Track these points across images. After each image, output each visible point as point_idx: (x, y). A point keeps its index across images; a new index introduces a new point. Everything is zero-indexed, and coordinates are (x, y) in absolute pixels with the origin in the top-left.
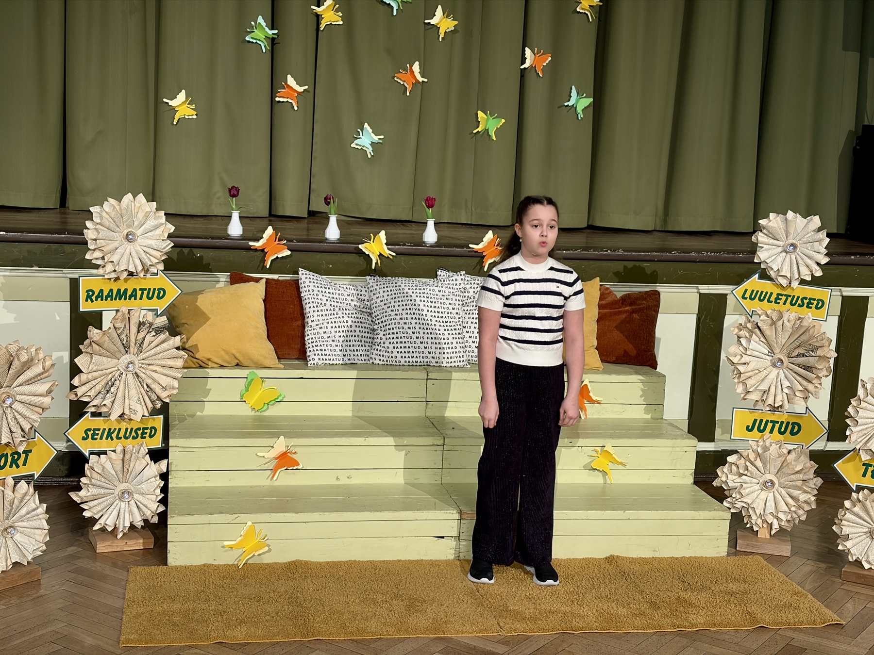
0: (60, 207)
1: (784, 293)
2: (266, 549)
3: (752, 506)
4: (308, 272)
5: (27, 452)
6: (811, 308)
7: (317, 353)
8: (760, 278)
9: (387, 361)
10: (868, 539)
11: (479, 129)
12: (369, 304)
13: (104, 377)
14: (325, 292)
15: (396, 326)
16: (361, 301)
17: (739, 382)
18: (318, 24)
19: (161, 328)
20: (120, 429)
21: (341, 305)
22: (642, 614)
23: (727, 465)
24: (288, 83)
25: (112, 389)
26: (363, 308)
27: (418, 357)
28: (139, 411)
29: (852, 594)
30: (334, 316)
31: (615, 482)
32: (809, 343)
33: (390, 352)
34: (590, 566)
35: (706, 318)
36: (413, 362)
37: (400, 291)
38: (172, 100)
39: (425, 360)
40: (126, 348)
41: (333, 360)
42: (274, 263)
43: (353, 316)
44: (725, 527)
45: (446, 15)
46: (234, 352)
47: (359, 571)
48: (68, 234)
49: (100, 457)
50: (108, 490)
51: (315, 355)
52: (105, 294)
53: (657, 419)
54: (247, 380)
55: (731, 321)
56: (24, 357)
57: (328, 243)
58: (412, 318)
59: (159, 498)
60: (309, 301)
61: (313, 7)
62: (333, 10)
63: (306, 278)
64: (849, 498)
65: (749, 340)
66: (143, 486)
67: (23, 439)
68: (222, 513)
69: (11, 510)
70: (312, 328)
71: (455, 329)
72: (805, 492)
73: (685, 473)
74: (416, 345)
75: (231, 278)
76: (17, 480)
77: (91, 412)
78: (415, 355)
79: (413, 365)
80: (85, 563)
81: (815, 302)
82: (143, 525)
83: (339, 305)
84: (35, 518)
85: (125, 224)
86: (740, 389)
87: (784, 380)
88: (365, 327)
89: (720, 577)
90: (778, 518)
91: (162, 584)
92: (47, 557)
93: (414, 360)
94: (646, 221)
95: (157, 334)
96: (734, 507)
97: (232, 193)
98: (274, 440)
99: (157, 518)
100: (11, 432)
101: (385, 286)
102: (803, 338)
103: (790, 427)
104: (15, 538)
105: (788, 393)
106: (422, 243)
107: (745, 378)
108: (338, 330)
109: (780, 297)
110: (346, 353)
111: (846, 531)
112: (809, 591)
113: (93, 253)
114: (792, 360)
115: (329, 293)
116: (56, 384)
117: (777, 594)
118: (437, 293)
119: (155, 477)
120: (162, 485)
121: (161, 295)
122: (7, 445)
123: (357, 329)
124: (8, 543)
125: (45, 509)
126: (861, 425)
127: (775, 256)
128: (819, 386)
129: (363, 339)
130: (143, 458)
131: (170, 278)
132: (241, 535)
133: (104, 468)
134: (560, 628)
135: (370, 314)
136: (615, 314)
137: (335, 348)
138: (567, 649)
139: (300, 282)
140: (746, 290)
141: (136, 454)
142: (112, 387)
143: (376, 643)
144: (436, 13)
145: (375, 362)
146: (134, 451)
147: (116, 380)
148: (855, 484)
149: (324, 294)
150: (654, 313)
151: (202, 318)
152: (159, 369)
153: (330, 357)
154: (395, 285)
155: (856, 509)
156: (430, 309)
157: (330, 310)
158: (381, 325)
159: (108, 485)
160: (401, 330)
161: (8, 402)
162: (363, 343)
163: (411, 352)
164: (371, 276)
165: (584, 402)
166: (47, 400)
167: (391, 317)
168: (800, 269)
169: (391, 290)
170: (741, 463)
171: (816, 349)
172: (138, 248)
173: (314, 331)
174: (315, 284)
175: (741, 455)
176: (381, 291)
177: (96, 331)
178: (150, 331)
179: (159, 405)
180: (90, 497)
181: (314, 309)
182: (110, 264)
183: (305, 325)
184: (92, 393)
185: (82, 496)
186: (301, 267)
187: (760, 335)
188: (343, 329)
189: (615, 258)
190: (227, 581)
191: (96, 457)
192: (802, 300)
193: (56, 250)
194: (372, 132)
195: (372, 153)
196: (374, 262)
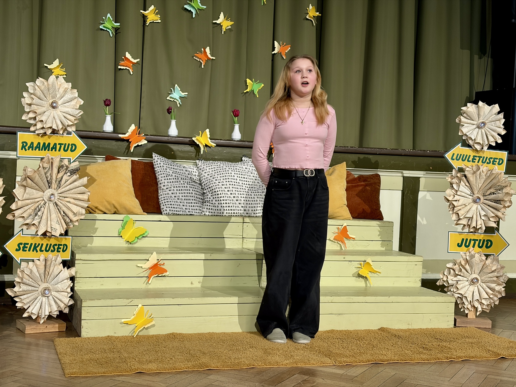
1: (477, 155)
2: (152, 324)
3: (465, 296)
4: (159, 156)
6: (495, 164)
7: (168, 206)
8: (462, 146)
9: (214, 213)
11: (248, 90)
12: (199, 178)
13: (33, 204)
14: (171, 168)
15: (219, 189)
16: (194, 175)
17: (454, 213)
19: (74, 170)
20: (42, 244)
21: (182, 176)
23: (446, 270)
24: (126, 57)
25: (39, 213)
27: (235, 210)
28: (58, 230)
30: (178, 183)
32: (498, 185)
33: (216, 206)
35: (408, 193)
36: (231, 213)
37: (220, 168)
38: (50, 65)
39: (239, 211)
40: (49, 183)
41: (179, 211)
43: (190, 184)
44: (452, 306)
45: (226, 18)
49: (28, 263)
50: (34, 288)
51: (167, 207)
52: (35, 145)
54: (123, 222)
57: (170, 137)
58: (230, 184)
59: (70, 295)
60: (161, 173)
61: (141, 11)
62: (154, 14)
63: (158, 159)
65: (458, 185)
66: (59, 285)
68: (120, 298)
70: (164, 191)
71: (258, 192)
72: (499, 285)
73: (416, 279)
74: (233, 202)
75: (106, 159)
78: (233, 208)
79: (231, 215)
81: (498, 161)
82: (58, 314)
83: (180, 176)
85: (50, 96)
86: (454, 217)
87: (481, 211)
88: (198, 192)
90: (481, 304)
93: (233, 212)
95: (71, 174)
97: (106, 103)
98: (149, 255)
99: (68, 309)
101: (210, 165)
102: (493, 182)
103: (485, 243)
105: (484, 219)
106: (232, 140)
107: (456, 210)
108: (181, 192)
109: (475, 158)
110: (187, 208)
113: (27, 115)
114: (485, 198)
115: (174, 169)
118: (245, 169)
119: (67, 279)
120: (71, 286)
121: (73, 149)
123: (194, 192)
127: (472, 131)
128: (504, 213)
129: (197, 199)
132: (134, 315)
133: (31, 271)
135: (201, 184)
136: (355, 186)
137: (180, 203)
139: (154, 161)
140: (454, 154)
141: (54, 262)
142: (39, 211)
144: (220, 17)
145: (206, 213)
146: (53, 259)
147: (41, 207)
150: (378, 187)
152: (72, 201)
153: (177, 209)
154: (216, 165)
156: (241, 179)
157: (176, 179)
158: (209, 190)
159: (34, 284)
160: (223, 192)
162: (197, 201)
163: (230, 206)
164: (199, 160)
165: (344, 238)
167: (216, 184)
168: (489, 137)
169: (214, 168)
170: (456, 267)
171: (502, 189)
172: (60, 114)
173: (165, 193)
174: (164, 163)
175: (456, 262)
176: (208, 168)
177: (29, 170)
178: (66, 172)
179: (72, 226)
180: (21, 292)
181: (165, 178)
182: (40, 123)
183: (158, 189)
184: (25, 214)
185: (15, 292)
186: (154, 152)
187: (466, 181)
188: (184, 191)
189: (353, 151)
190: (129, 343)
191: (26, 263)
192: (489, 160)
194: (180, 90)
195: (181, 104)
196: (202, 149)
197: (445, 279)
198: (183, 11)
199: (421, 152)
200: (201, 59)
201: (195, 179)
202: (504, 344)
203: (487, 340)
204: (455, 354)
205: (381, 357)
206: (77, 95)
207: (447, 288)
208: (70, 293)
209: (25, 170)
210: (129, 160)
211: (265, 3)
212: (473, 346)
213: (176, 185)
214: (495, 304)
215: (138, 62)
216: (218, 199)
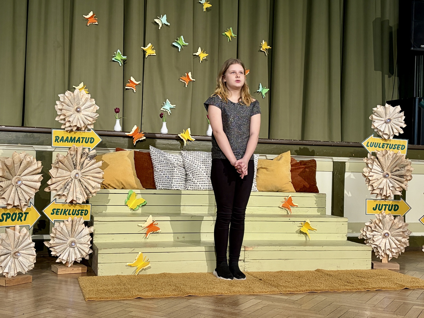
1: (385, 143)
3: (379, 246)
4: (154, 148)
6: (399, 149)
7: (161, 183)
8: (374, 136)
9: (194, 188)
12: (183, 163)
13: (63, 181)
15: (198, 171)
16: (180, 162)
17: (369, 185)
18: (144, 55)
19: (93, 156)
20: (70, 210)
23: (365, 227)
24: (131, 80)
25: (68, 187)
28: (81, 199)
30: (168, 167)
32: (401, 164)
33: (196, 183)
35: (337, 173)
36: (207, 188)
37: (198, 156)
38: (77, 87)
40: (75, 165)
41: (169, 187)
43: (177, 167)
44: (370, 254)
45: (202, 51)
46: (122, 181)
47: (197, 275)
49: (60, 223)
50: (64, 241)
52: (65, 139)
53: (323, 215)
54: (128, 195)
56: (28, 160)
57: (162, 134)
58: (205, 168)
59: (90, 246)
60: (155, 160)
61: (142, 47)
62: (151, 49)
63: (153, 150)
65: (372, 165)
66: (82, 239)
67: (25, 204)
69: (18, 242)
70: (158, 172)
72: (404, 237)
73: (343, 235)
74: (208, 180)
76: (21, 227)
78: (208, 185)
79: (207, 190)
81: (401, 147)
82: (81, 260)
83: (170, 162)
84: (29, 249)
85: (76, 103)
86: (370, 188)
87: (390, 183)
88: (182, 173)
90: (392, 252)
95: (90, 159)
97: (116, 111)
99: (89, 257)
100: (20, 200)
101: (191, 154)
102: (398, 162)
103: (394, 207)
104: (19, 258)
105: (392, 189)
106: (207, 136)
108: (170, 173)
109: (384, 145)
110: (174, 184)
113: (59, 118)
114: (392, 174)
115: (165, 157)
119: (87, 235)
120: (91, 240)
121: (92, 141)
122: (17, 207)
123: (179, 173)
124: (15, 261)
125: (34, 245)
127: (381, 125)
128: (406, 185)
129: (182, 179)
130: (82, 225)
132: (136, 259)
133: (62, 229)
135: (184, 168)
136: (297, 169)
137: (169, 181)
139: (150, 151)
140: (368, 142)
141: (78, 222)
143: (221, 296)
144: (198, 50)
145: (188, 189)
146: (78, 221)
147: (69, 183)
149: (162, 157)
150: (314, 169)
151: (106, 165)
152: (91, 178)
153: (167, 186)
154: (195, 153)
157: (166, 164)
158: (191, 171)
159: (64, 238)
160: (201, 173)
161: (19, 183)
162: (182, 180)
164: (183, 150)
165: (289, 206)
166: (39, 184)
167: (195, 167)
168: (394, 130)
169: (194, 156)
170: (373, 225)
171: (404, 167)
172: (82, 116)
173: (159, 174)
174: (158, 152)
175: (372, 221)
176: (189, 156)
177: (60, 156)
178: (87, 158)
179: (91, 196)
180: (55, 244)
181: (158, 163)
182: (68, 123)
183: (153, 171)
184: (57, 188)
185: (51, 244)
186: (151, 145)
187: (378, 162)
188: (173, 173)
189: (296, 143)
190: (132, 280)
191: (58, 223)
192: (394, 146)
193: (30, 136)
194: (170, 103)
195: (171, 113)
196: (185, 142)
197: (364, 234)
198: (172, 47)
199: (346, 143)
200: (185, 81)
201: (180, 164)
202: (408, 280)
203: (395, 277)
204: (371, 286)
205: (316, 288)
206: (94, 103)
207: (366, 241)
208: (90, 245)
209: (57, 156)
210: (132, 151)
211: (231, 40)
212: (384, 281)
213: (167, 169)
214: (402, 253)
215: (140, 84)
216: (197, 178)
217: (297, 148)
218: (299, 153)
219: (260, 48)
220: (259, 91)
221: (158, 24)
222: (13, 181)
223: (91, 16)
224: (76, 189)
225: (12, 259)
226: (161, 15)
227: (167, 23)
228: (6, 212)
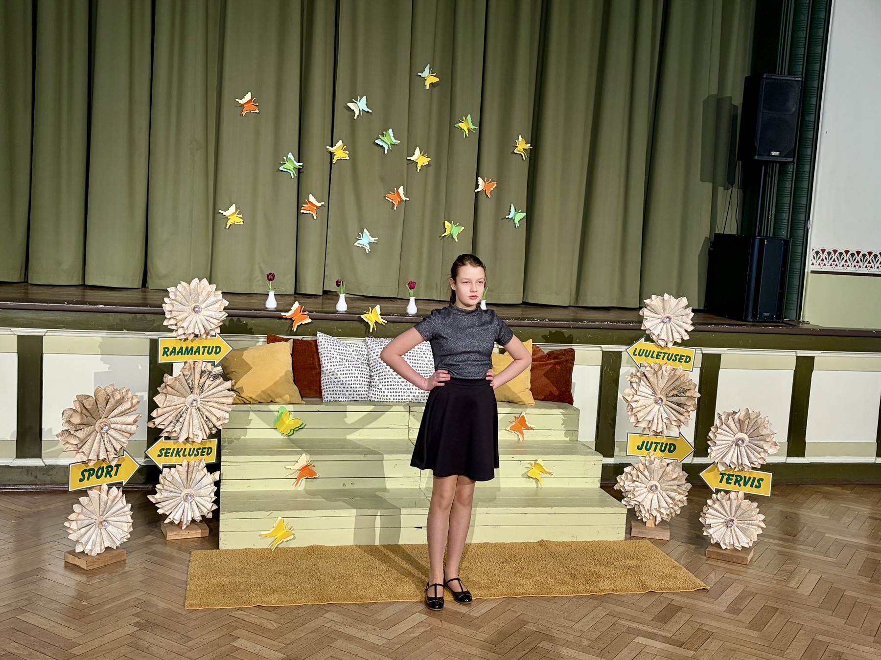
0: (142, 287)
1: (661, 351)
2: (292, 537)
3: (642, 504)
4: (324, 335)
5: (118, 466)
6: (681, 362)
7: (329, 393)
8: (646, 340)
9: (380, 399)
10: (724, 527)
11: (446, 234)
12: (367, 357)
13: (174, 411)
16: (362, 355)
17: (632, 415)
18: (332, 159)
19: (217, 375)
20: (185, 449)
21: (347, 358)
22: (564, 583)
23: (624, 474)
24: (310, 200)
25: (181, 420)
26: (364, 360)
28: (200, 436)
29: (714, 567)
30: (342, 366)
31: (544, 487)
32: (681, 386)
33: (383, 392)
34: (527, 548)
35: (607, 369)
36: (399, 399)
38: (225, 211)
39: (408, 398)
40: (192, 390)
41: (341, 398)
42: (299, 328)
43: (356, 366)
44: (624, 518)
45: (422, 154)
46: (269, 393)
47: (360, 553)
48: (150, 307)
49: (170, 469)
50: (176, 494)
51: (328, 394)
52: (177, 350)
53: (574, 441)
54: (278, 413)
55: (625, 371)
56: (118, 396)
57: (338, 313)
59: (213, 500)
60: (324, 355)
61: (328, 147)
62: (342, 150)
63: (322, 339)
64: (711, 498)
65: (638, 385)
66: (202, 491)
67: (115, 456)
68: (260, 510)
69: (105, 509)
70: (326, 375)
72: (679, 493)
73: (594, 480)
74: (401, 387)
75: (267, 339)
76: (110, 486)
77: (165, 437)
78: (401, 394)
79: (399, 402)
80: (158, 548)
81: (685, 358)
82: (201, 519)
83: (346, 358)
84: (122, 514)
85: (193, 300)
86: (633, 419)
87: (663, 413)
88: (364, 374)
89: (620, 556)
90: (660, 512)
91: (215, 562)
92: (130, 543)
93: (400, 398)
94: (564, 299)
96: (629, 505)
97: (270, 278)
98: (298, 456)
99: (212, 514)
100: (107, 451)
102: (677, 383)
103: (668, 446)
104: (107, 529)
105: (666, 422)
106: (406, 314)
107: (636, 412)
109: (660, 354)
110: (351, 393)
111: (709, 521)
112: (683, 565)
113: (168, 321)
114: (668, 399)
115: (339, 349)
116: (140, 415)
117: (661, 568)
119: (211, 484)
120: (215, 490)
121: (218, 351)
122: (104, 460)
123: (359, 376)
124: (102, 533)
125: (130, 508)
126: (718, 446)
127: (656, 325)
128: (688, 417)
129: (363, 383)
130: (202, 470)
131: (225, 339)
132: (274, 527)
133: (173, 477)
134: (506, 593)
135: (369, 365)
136: (543, 365)
137: (343, 389)
138: (512, 609)
139: (318, 341)
140: (636, 349)
141: (197, 467)
142: (180, 418)
143: (373, 606)
144: (415, 153)
145: (372, 399)
146: (196, 465)
147: (183, 413)
148: (715, 488)
149: (335, 350)
150: (570, 365)
151: (247, 368)
152: (215, 405)
153: (339, 396)
155: (716, 506)
157: (340, 362)
158: (377, 372)
159: (176, 490)
160: (391, 376)
161: (106, 428)
162: (363, 386)
163: (398, 392)
164: (369, 337)
165: (521, 428)
166: (134, 428)
168: (674, 334)
170: (634, 472)
171: (685, 391)
172: (202, 318)
173: (328, 377)
174: (329, 343)
175: (635, 467)
176: (377, 349)
178: (210, 377)
179: (214, 431)
180: (162, 499)
181: (328, 361)
182: (181, 329)
183: (320, 372)
184: (166, 422)
185: (157, 498)
186: (319, 331)
187: (646, 381)
188: (349, 375)
189: (544, 325)
190: (263, 560)
191: (168, 469)
192: (675, 357)
193: (141, 318)
194: (370, 235)
195: (370, 250)
196: (372, 327)
197: (622, 484)
198: (373, 146)
200: (392, 200)
201: (362, 359)
206: (220, 297)
207: (623, 495)
208: (214, 497)
210: (291, 340)
211: (468, 136)
214: (676, 513)
215: (324, 206)
216: (385, 384)
217: (546, 331)
218: (548, 339)
219: (515, 147)
220: (510, 217)
221: (353, 110)
222: (96, 426)
223: (248, 101)
224: (192, 422)
225: (97, 529)
226: (359, 97)
227: (367, 110)
228: (88, 468)
